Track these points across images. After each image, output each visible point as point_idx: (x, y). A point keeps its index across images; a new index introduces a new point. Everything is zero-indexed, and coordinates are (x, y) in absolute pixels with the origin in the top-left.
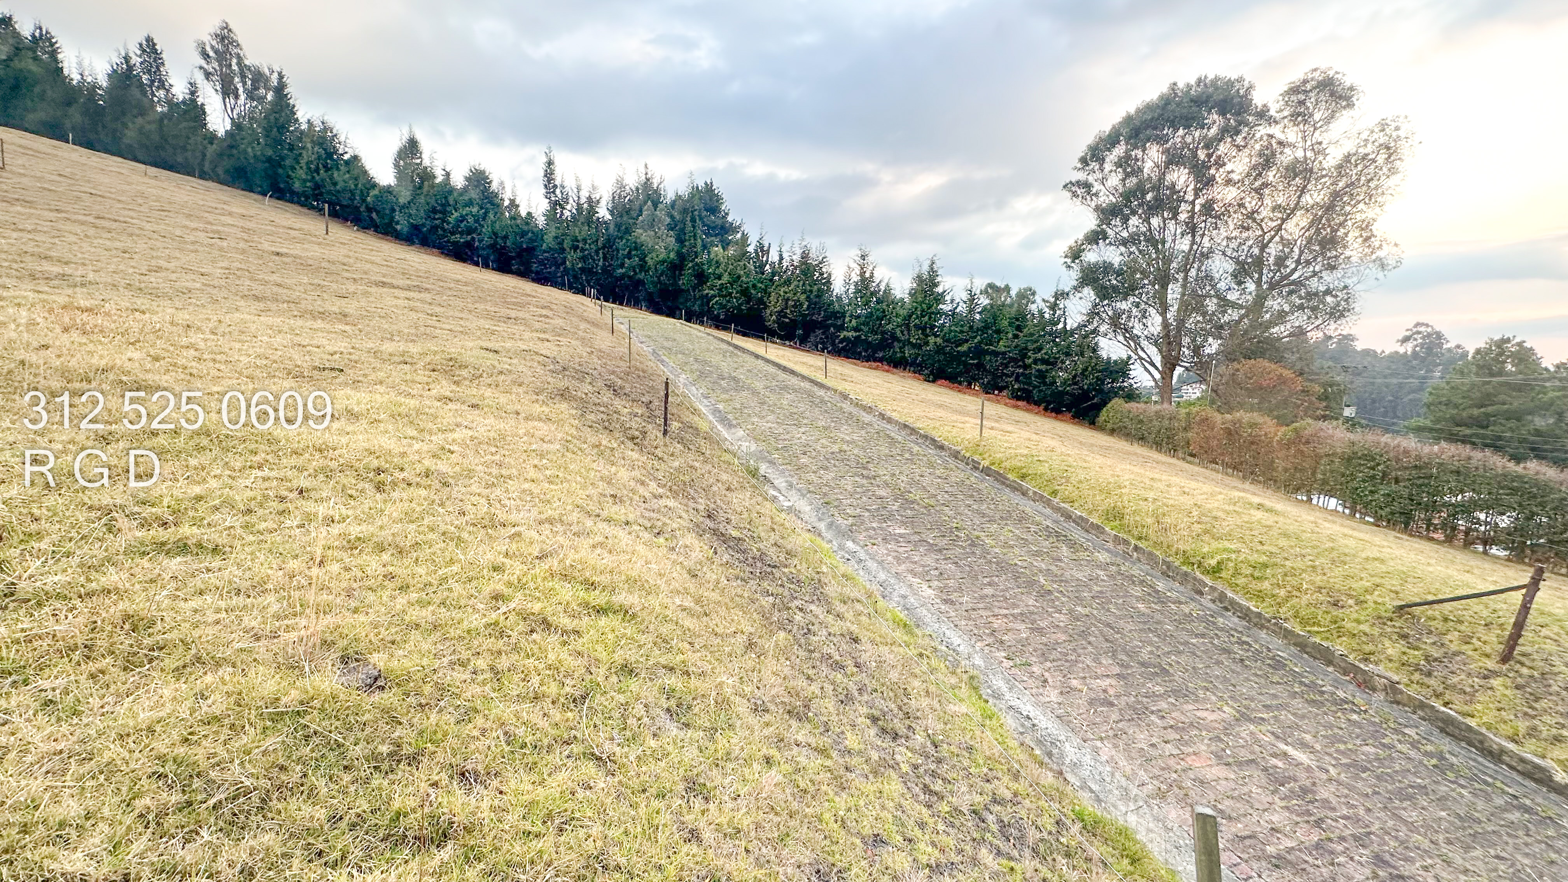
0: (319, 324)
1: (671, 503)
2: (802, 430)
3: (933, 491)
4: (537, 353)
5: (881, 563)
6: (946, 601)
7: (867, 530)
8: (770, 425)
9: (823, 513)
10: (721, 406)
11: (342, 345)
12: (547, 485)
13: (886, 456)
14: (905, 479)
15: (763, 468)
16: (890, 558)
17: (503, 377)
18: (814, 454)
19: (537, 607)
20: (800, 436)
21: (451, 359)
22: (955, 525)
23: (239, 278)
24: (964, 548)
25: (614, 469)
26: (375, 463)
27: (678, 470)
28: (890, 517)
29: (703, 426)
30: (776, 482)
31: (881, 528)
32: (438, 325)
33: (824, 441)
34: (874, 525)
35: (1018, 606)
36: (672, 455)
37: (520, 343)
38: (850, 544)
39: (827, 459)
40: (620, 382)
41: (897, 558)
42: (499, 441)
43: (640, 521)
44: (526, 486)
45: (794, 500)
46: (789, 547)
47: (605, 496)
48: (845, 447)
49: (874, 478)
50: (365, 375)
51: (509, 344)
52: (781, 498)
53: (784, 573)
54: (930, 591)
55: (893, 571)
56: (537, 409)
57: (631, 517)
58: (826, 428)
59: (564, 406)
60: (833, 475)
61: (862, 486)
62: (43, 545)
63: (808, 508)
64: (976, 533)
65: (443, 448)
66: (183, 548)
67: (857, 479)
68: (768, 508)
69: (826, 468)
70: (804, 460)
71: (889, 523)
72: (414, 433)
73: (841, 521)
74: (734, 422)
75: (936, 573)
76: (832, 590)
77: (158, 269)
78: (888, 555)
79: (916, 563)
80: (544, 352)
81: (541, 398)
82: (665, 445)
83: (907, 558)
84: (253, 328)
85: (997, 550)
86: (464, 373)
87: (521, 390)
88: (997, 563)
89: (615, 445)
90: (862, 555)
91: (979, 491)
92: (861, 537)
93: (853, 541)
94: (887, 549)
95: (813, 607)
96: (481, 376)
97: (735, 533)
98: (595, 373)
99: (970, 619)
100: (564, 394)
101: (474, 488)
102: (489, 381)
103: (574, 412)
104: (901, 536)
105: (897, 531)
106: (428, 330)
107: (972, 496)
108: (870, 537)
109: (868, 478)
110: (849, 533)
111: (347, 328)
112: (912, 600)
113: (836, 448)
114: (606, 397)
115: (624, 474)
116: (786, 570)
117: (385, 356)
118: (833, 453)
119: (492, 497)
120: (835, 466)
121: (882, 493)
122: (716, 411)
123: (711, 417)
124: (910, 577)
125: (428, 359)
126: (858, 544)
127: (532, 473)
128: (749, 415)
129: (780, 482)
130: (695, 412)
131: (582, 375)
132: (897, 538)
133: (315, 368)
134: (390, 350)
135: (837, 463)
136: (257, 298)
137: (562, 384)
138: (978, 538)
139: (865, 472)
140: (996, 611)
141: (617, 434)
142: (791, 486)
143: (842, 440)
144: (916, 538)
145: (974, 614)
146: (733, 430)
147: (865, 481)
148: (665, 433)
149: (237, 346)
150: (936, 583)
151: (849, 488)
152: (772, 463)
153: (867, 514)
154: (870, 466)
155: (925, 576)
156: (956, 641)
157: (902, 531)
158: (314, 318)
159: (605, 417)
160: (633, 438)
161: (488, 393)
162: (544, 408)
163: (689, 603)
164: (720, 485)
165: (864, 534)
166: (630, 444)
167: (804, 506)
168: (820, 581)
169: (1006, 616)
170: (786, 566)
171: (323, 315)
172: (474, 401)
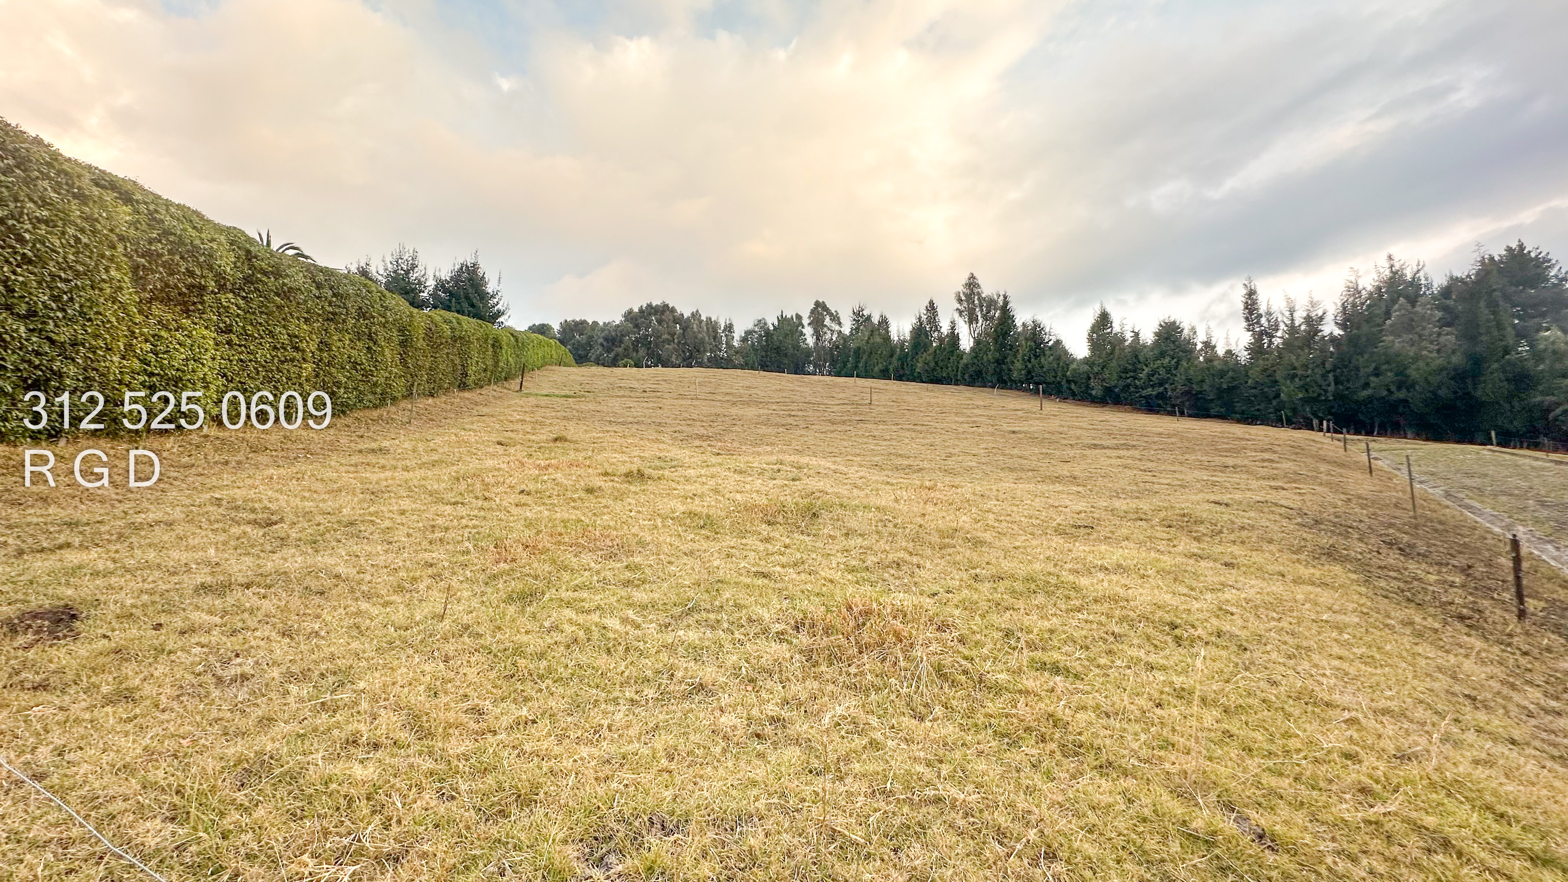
0: (1059, 487)
4: (1276, 505)
11: (1081, 505)
12: (1363, 667)
17: (1244, 534)
19: (1431, 821)
21: (1184, 515)
23: (995, 455)
25: (1452, 658)
26: (1168, 618)
32: (1155, 480)
36: (1549, 651)
37: (1249, 494)
40: (1406, 538)
42: (1275, 605)
43: (1537, 743)
44: (1336, 663)
47: (1454, 694)
50: (1112, 532)
51: (1238, 496)
56: (1305, 572)
57: (1516, 734)
59: (1337, 569)
65: (1220, 609)
66: (1056, 670)
72: (1185, 591)
77: (950, 455)
80: (1283, 502)
81: (1302, 557)
82: (1528, 634)
84: (1019, 493)
86: (1202, 528)
87: (1272, 547)
89: (1437, 625)
96: (1221, 532)
98: (1361, 526)
100: (1331, 554)
101: (1274, 655)
102: (1232, 537)
103: (1354, 576)
106: (1148, 486)
111: (1080, 489)
114: (1392, 558)
115: (1473, 669)
117: (1122, 514)
119: (1299, 669)
125: (1163, 514)
127: (1336, 650)
131: (1344, 529)
133: (1073, 526)
134: (1124, 507)
136: (1011, 470)
137: (1325, 541)
141: (1432, 610)
148: (1522, 615)
149: (1015, 509)
158: (1053, 483)
159: (1402, 585)
160: (1462, 618)
161: (1236, 550)
162: (1312, 571)
166: (1459, 625)
171: (1058, 479)
172: (1227, 559)
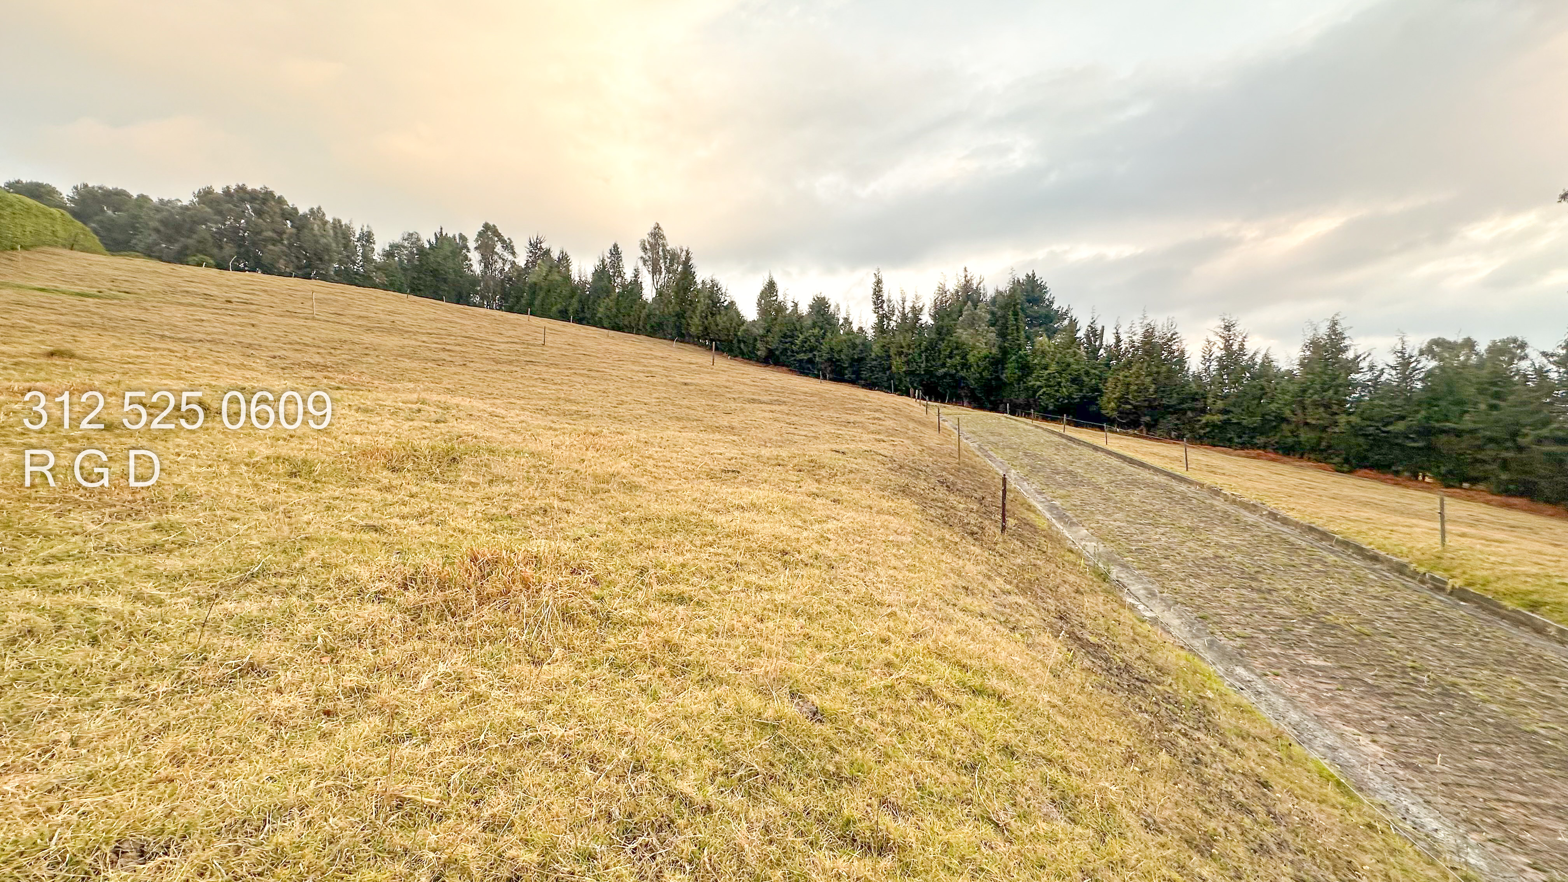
0: (717, 436)
1: (1021, 600)
2: (1162, 530)
3: (1364, 614)
4: (876, 453)
5: (1290, 700)
6: (1406, 766)
7: (1265, 655)
8: (1118, 523)
9: (1198, 630)
10: (1057, 503)
11: (734, 452)
12: (907, 573)
13: (1285, 565)
14: (1318, 596)
15: (1115, 572)
16: (1304, 695)
17: (852, 476)
18: (1179, 558)
19: (923, 678)
20: (1158, 538)
21: (812, 461)
22: (1410, 664)
23: (665, 404)
24: (1430, 697)
25: (961, 562)
26: (781, 546)
27: (1022, 567)
28: (1299, 642)
29: (1041, 524)
30: (1132, 588)
31: (1287, 657)
32: (796, 432)
33: (1191, 544)
34: (1275, 651)
35: (1547, 795)
36: (1013, 552)
37: (860, 445)
38: (1240, 670)
39: (1198, 566)
40: (952, 478)
41: (1316, 697)
42: (863, 532)
43: (994, 614)
44: (891, 572)
45: (1157, 610)
46: (1160, 663)
47: (957, 587)
48: (1221, 552)
49: (1269, 591)
50: (755, 476)
51: (852, 446)
52: (1141, 607)
53: (1157, 690)
54: (1375, 748)
55: (1312, 712)
56: (885, 504)
57: (985, 609)
58: (1193, 529)
59: (907, 502)
60: (1208, 585)
61: (1252, 601)
62: (617, 589)
63: (1177, 622)
64: (1450, 678)
65: (822, 536)
66: (681, 600)
67: (1243, 591)
68: (1126, 616)
69: (1197, 576)
70: (1166, 565)
71: (1298, 651)
72: (800, 524)
73: (1224, 641)
74: (1075, 520)
75: (1383, 724)
76: (1224, 719)
77: (622, 403)
78: (1300, 691)
79: (1347, 706)
80: (882, 452)
81: (886, 493)
82: (1005, 542)
83: (1332, 698)
84: (681, 441)
85: (1494, 707)
86: (823, 472)
87: (868, 487)
88: (1497, 726)
89: (958, 540)
90: (1261, 686)
91: (1449, 620)
92: (1257, 664)
93: (1245, 667)
94: (1299, 683)
95: (1198, 734)
96: (836, 475)
97: (1093, 639)
98: (928, 470)
99: (1453, 797)
100: (905, 491)
101: (852, 571)
102: (843, 479)
103: (916, 507)
104: (1319, 668)
105: (1312, 662)
106: (790, 437)
107: (1436, 627)
108: (1271, 666)
109: (1259, 591)
110: (1237, 657)
111: (735, 438)
112: (1346, 755)
113: (1209, 553)
114: (941, 493)
115: (971, 568)
116: (1159, 688)
117: (765, 460)
118: (1204, 559)
119: (866, 579)
120: (1209, 574)
121: (1283, 611)
122: (1052, 508)
123: (1048, 515)
124: (1339, 724)
125: (795, 461)
126: (1252, 671)
127: (894, 562)
128: (1092, 512)
129: (1137, 588)
130: (1030, 508)
131: (916, 472)
132: (1312, 672)
133: (723, 471)
134: (767, 455)
135: (1212, 571)
136: (678, 419)
137: (903, 480)
138: (1454, 685)
139: (1254, 584)
140: (1504, 794)
141: (957, 529)
142: (1153, 594)
143: (1217, 544)
144: (1345, 674)
145: (1459, 792)
146: (1074, 529)
147: (1255, 595)
148: (1004, 528)
149: (675, 455)
150: (1385, 738)
151: (1233, 602)
152: (1123, 566)
153: (1262, 636)
154: (1261, 577)
155: (1364, 724)
156: (1431, 823)
157: (1320, 662)
158: (714, 432)
159: (943, 512)
160: (972, 534)
161: (844, 489)
162: (890, 503)
163: (1056, 700)
164: (1067, 586)
165: (1261, 660)
166: (970, 539)
167: (1171, 618)
168: (1204, 707)
169: (1523, 805)
170: (1158, 683)
171: (718, 429)
172: (836, 497)
